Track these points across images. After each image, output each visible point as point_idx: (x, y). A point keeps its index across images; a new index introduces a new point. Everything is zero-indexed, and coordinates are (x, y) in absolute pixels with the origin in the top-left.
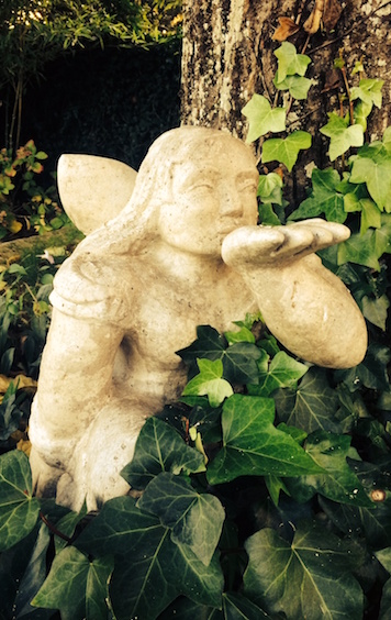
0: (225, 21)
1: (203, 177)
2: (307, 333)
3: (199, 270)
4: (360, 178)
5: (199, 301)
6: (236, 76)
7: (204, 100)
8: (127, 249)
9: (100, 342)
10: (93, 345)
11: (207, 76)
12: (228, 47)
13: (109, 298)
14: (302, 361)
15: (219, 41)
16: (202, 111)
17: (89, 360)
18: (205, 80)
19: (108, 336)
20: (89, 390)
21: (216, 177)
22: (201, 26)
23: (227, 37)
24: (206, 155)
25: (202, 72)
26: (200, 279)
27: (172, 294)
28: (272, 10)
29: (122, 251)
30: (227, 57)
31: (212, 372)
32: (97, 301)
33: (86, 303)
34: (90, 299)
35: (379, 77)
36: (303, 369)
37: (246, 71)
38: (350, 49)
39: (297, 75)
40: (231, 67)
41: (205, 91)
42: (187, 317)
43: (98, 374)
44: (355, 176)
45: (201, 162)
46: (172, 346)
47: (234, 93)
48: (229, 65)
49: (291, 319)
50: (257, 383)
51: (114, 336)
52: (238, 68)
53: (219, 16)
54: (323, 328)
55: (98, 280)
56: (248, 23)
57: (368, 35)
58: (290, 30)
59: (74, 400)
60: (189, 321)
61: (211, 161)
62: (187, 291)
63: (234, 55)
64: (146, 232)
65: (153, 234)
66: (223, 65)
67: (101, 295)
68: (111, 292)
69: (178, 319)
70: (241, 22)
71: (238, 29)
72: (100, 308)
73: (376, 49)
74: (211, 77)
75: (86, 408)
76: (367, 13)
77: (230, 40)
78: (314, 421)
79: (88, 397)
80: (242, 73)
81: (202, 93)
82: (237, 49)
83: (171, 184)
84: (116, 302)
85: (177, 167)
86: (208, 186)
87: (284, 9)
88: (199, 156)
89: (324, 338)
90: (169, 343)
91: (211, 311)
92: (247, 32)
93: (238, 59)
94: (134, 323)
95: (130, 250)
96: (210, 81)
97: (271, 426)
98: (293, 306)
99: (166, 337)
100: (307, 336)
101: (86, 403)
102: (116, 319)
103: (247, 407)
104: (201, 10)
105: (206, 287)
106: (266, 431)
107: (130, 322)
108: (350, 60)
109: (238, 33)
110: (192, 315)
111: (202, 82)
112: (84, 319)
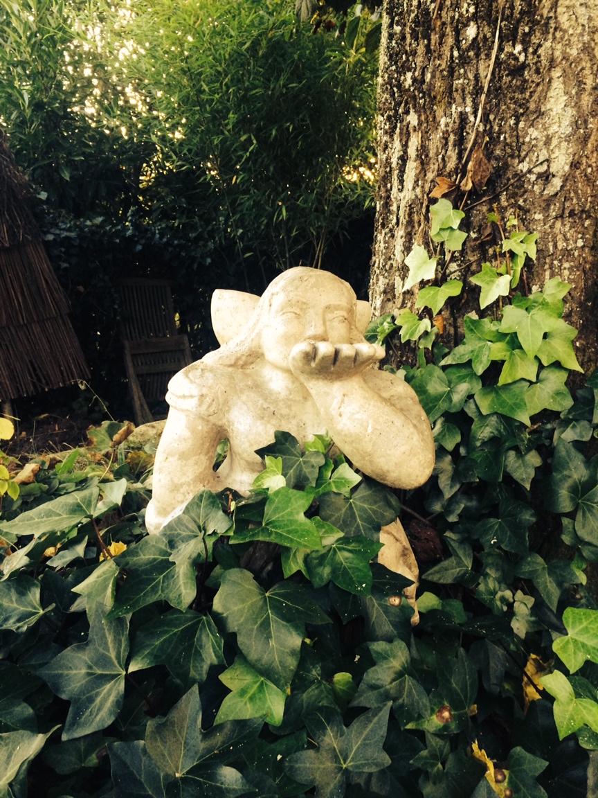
0: (401, 181)
1: (291, 306)
2: (353, 441)
3: (290, 385)
4: (510, 328)
5: (284, 411)
6: (409, 230)
7: (384, 251)
8: (233, 362)
9: (193, 431)
10: (187, 434)
11: (387, 230)
12: (403, 204)
13: (202, 396)
14: (357, 471)
15: (396, 198)
16: (381, 261)
17: (184, 446)
18: (386, 234)
19: (200, 428)
20: (184, 474)
21: (304, 307)
22: (385, 186)
23: (401, 195)
24: (297, 288)
25: (383, 226)
26: (291, 394)
27: (261, 402)
28: (438, 171)
29: (229, 363)
30: (401, 213)
31: (275, 469)
32: (192, 396)
33: (184, 397)
34: (187, 394)
35: (537, 230)
36: (357, 478)
37: (416, 225)
38: (506, 204)
39: (451, 228)
40: (405, 222)
41: (385, 242)
42: (269, 422)
43: (192, 461)
44: (505, 326)
45: (291, 294)
46: (251, 445)
47: (407, 244)
48: (403, 220)
49: (340, 427)
50: (314, 485)
51: (205, 429)
52: (410, 222)
53: (396, 177)
54: (367, 439)
55: (197, 381)
56: (420, 183)
57: (526, 191)
58: (448, 188)
59: (173, 482)
60: (269, 425)
61: (300, 293)
62: (276, 402)
63: (408, 211)
64: (250, 349)
65: (257, 352)
66: (398, 219)
67: (195, 391)
68: (205, 391)
69: (259, 423)
70: (413, 182)
71: (411, 188)
72: (195, 401)
73: (534, 204)
74: (391, 230)
75: (182, 490)
76: (525, 170)
77: (404, 198)
78: (358, 526)
79: (183, 480)
80: (413, 227)
81: (382, 245)
82: (410, 206)
83: (270, 310)
84: (208, 400)
85: (275, 297)
86: (296, 314)
87: (448, 169)
88: (290, 288)
89: (369, 449)
90: (249, 441)
91: (294, 422)
92: (418, 190)
93: (410, 214)
94: (224, 421)
95: (235, 363)
96: (390, 235)
97: (302, 515)
98: (340, 415)
99: (247, 436)
100: (354, 445)
101: (182, 485)
102: (206, 413)
103: (290, 498)
104: (386, 172)
105: (295, 401)
106: (296, 517)
107: (221, 420)
108: (507, 214)
109: (410, 192)
110: (274, 422)
111: (383, 235)
112: (182, 410)
